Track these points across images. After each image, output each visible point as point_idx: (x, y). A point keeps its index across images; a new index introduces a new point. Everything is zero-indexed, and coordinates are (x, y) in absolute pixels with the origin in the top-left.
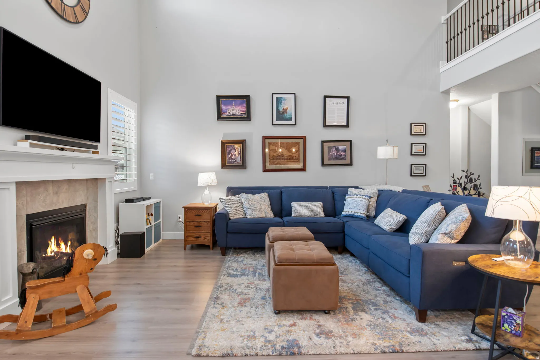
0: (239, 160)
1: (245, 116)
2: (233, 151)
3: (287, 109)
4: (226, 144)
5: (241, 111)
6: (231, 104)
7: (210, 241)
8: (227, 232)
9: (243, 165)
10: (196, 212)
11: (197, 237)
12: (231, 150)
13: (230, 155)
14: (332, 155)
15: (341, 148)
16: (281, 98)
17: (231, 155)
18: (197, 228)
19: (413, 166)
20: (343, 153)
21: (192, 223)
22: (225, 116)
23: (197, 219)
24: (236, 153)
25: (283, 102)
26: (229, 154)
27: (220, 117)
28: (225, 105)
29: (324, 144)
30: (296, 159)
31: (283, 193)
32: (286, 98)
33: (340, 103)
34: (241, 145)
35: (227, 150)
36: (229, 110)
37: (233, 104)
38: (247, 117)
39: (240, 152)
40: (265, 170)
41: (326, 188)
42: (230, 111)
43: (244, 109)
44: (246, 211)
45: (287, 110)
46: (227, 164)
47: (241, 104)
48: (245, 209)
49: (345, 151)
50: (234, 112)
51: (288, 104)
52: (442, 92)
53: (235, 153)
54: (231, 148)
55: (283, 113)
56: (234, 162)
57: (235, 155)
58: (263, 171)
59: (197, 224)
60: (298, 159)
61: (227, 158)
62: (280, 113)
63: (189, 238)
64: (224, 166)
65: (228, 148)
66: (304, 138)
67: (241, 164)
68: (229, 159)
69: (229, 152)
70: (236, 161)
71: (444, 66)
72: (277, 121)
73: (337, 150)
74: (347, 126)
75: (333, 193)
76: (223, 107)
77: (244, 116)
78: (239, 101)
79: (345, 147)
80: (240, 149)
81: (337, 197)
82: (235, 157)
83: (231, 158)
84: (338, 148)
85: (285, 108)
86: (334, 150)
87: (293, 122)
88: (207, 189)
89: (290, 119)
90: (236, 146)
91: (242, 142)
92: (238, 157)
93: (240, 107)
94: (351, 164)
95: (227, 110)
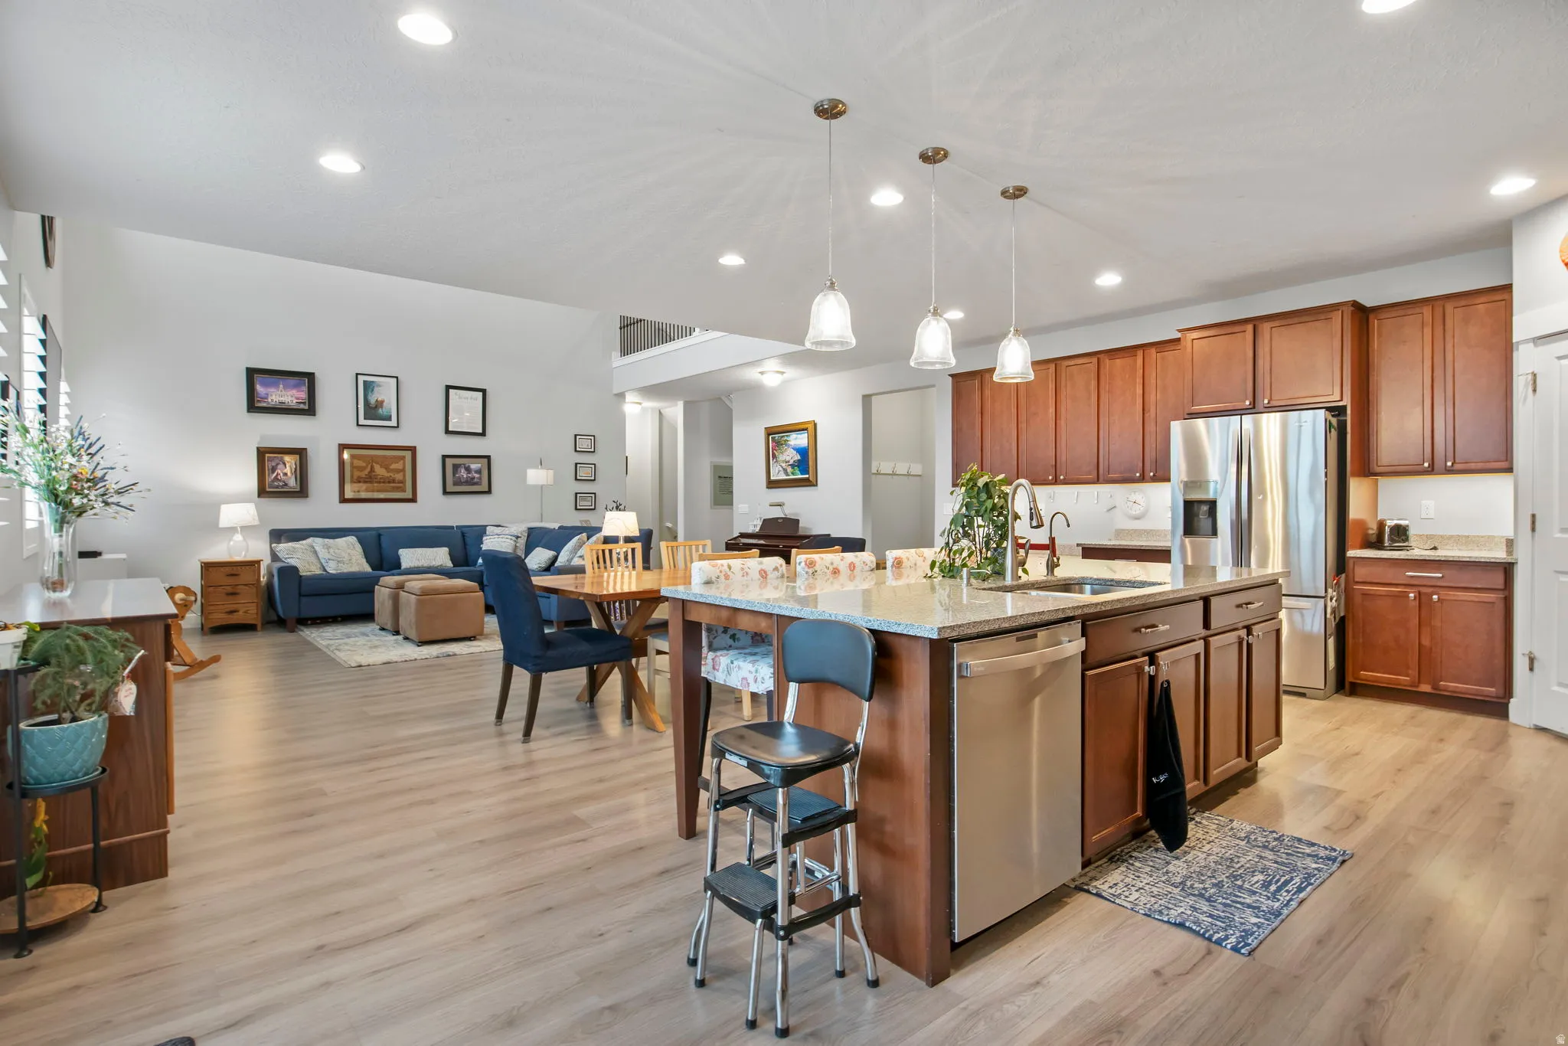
0: (292, 482)
1: (306, 407)
2: (281, 466)
3: (382, 402)
4: (267, 455)
5: (297, 399)
6: (276, 385)
7: (255, 616)
8: (300, 595)
9: (302, 492)
10: (228, 570)
11: (232, 612)
12: (277, 464)
13: (276, 474)
14: (459, 478)
15: (474, 466)
16: (373, 382)
17: (278, 474)
18: (231, 597)
19: (579, 495)
20: (477, 476)
21: (220, 589)
22: (264, 405)
23: (231, 581)
24: (288, 470)
25: (376, 389)
26: (273, 472)
27: (254, 405)
28: (265, 385)
29: (447, 460)
30: (398, 483)
31: (382, 537)
32: (381, 384)
33: (471, 398)
34: (298, 457)
35: (268, 465)
36: (271, 395)
37: (281, 386)
38: (309, 409)
39: (296, 469)
40: (343, 500)
41: (452, 527)
42: (273, 397)
43: (303, 395)
44: (325, 564)
45: (384, 404)
46: (268, 490)
47: (296, 386)
48: (323, 561)
49: (479, 472)
50: (282, 399)
51: (385, 393)
52: (616, 395)
53: (285, 471)
54: (277, 461)
55: (376, 407)
56: (282, 487)
57: (286, 474)
58: (340, 502)
59: (229, 589)
60: (402, 483)
61: (269, 478)
62: (371, 408)
63: (214, 614)
64: (262, 492)
65: (271, 461)
66: (413, 450)
67: (298, 490)
68: (273, 481)
69: (274, 469)
70: (286, 485)
71: (618, 361)
72: (365, 419)
73: (468, 470)
74: (483, 434)
75: (463, 535)
76: (259, 388)
77: (302, 406)
78: (292, 381)
79: (480, 465)
80: (296, 464)
81: (468, 540)
82: (284, 477)
83: (276, 479)
84: (469, 466)
85: (380, 399)
86: (463, 470)
87: (393, 423)
88: (238, 533)
89: (389, 418)
90: (287, 458)
91: (301, 453)
92: (290, 478)
93: (294, 392)
94: (489, 492)
95: (267, 394)
